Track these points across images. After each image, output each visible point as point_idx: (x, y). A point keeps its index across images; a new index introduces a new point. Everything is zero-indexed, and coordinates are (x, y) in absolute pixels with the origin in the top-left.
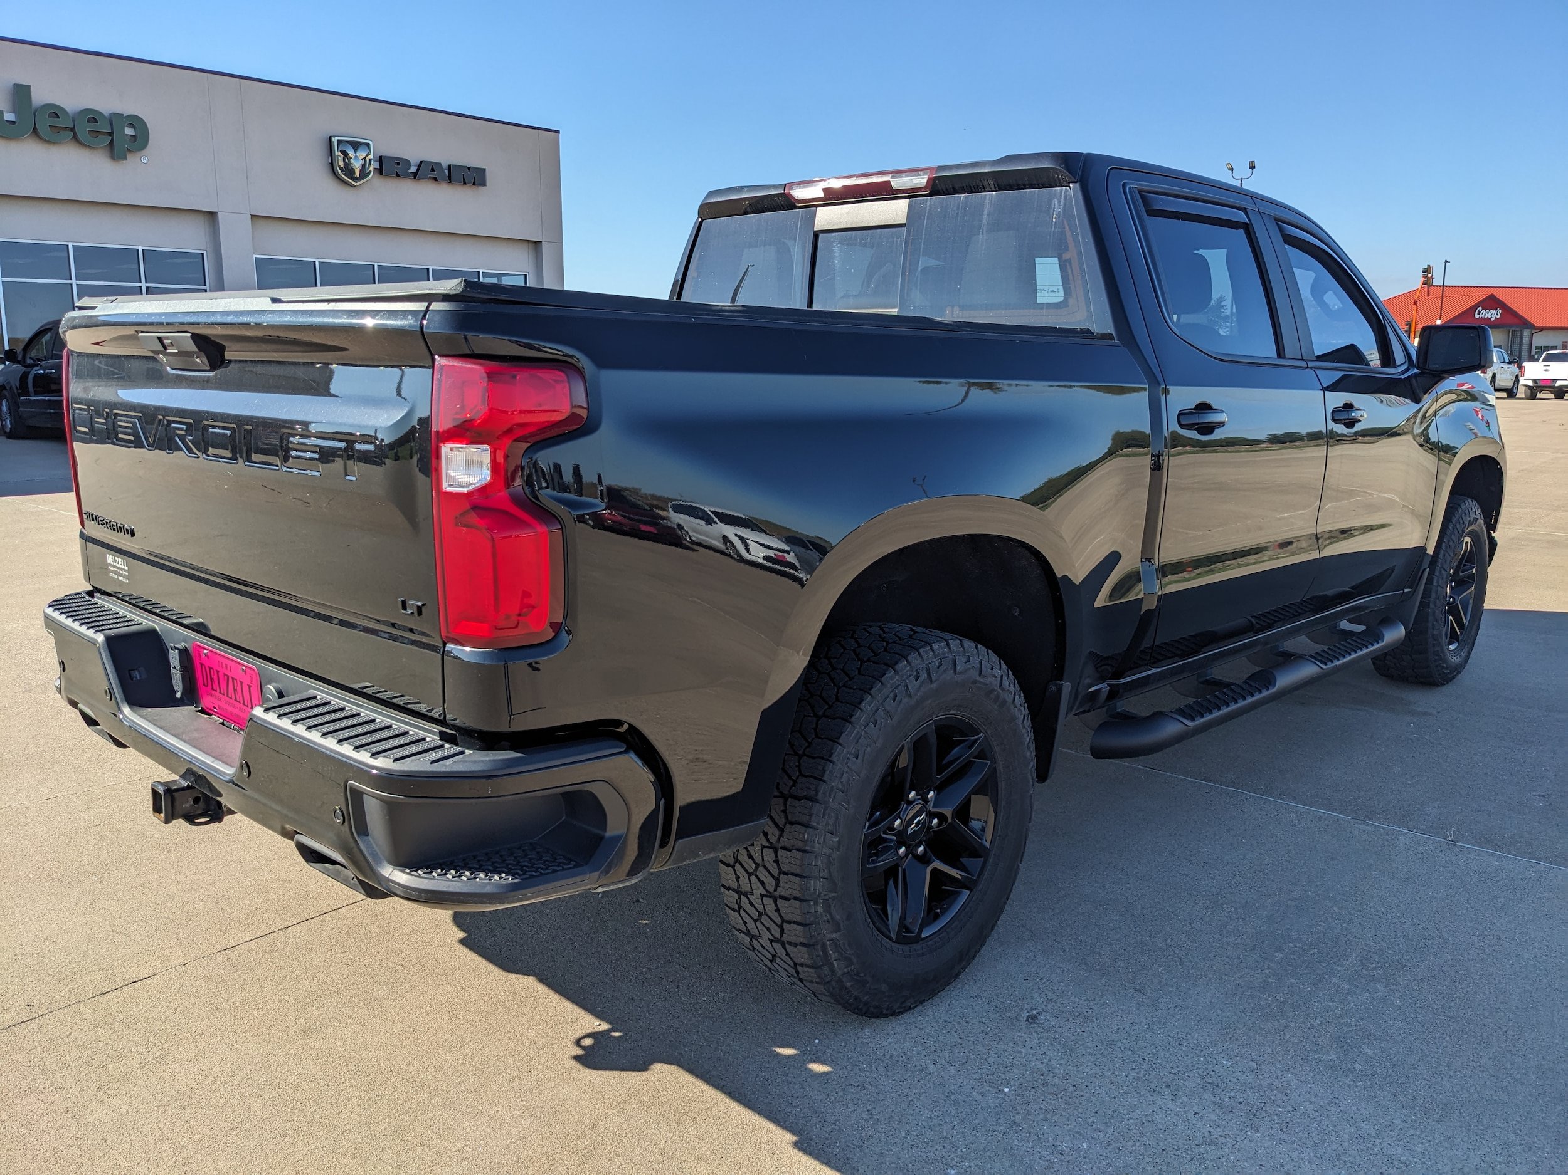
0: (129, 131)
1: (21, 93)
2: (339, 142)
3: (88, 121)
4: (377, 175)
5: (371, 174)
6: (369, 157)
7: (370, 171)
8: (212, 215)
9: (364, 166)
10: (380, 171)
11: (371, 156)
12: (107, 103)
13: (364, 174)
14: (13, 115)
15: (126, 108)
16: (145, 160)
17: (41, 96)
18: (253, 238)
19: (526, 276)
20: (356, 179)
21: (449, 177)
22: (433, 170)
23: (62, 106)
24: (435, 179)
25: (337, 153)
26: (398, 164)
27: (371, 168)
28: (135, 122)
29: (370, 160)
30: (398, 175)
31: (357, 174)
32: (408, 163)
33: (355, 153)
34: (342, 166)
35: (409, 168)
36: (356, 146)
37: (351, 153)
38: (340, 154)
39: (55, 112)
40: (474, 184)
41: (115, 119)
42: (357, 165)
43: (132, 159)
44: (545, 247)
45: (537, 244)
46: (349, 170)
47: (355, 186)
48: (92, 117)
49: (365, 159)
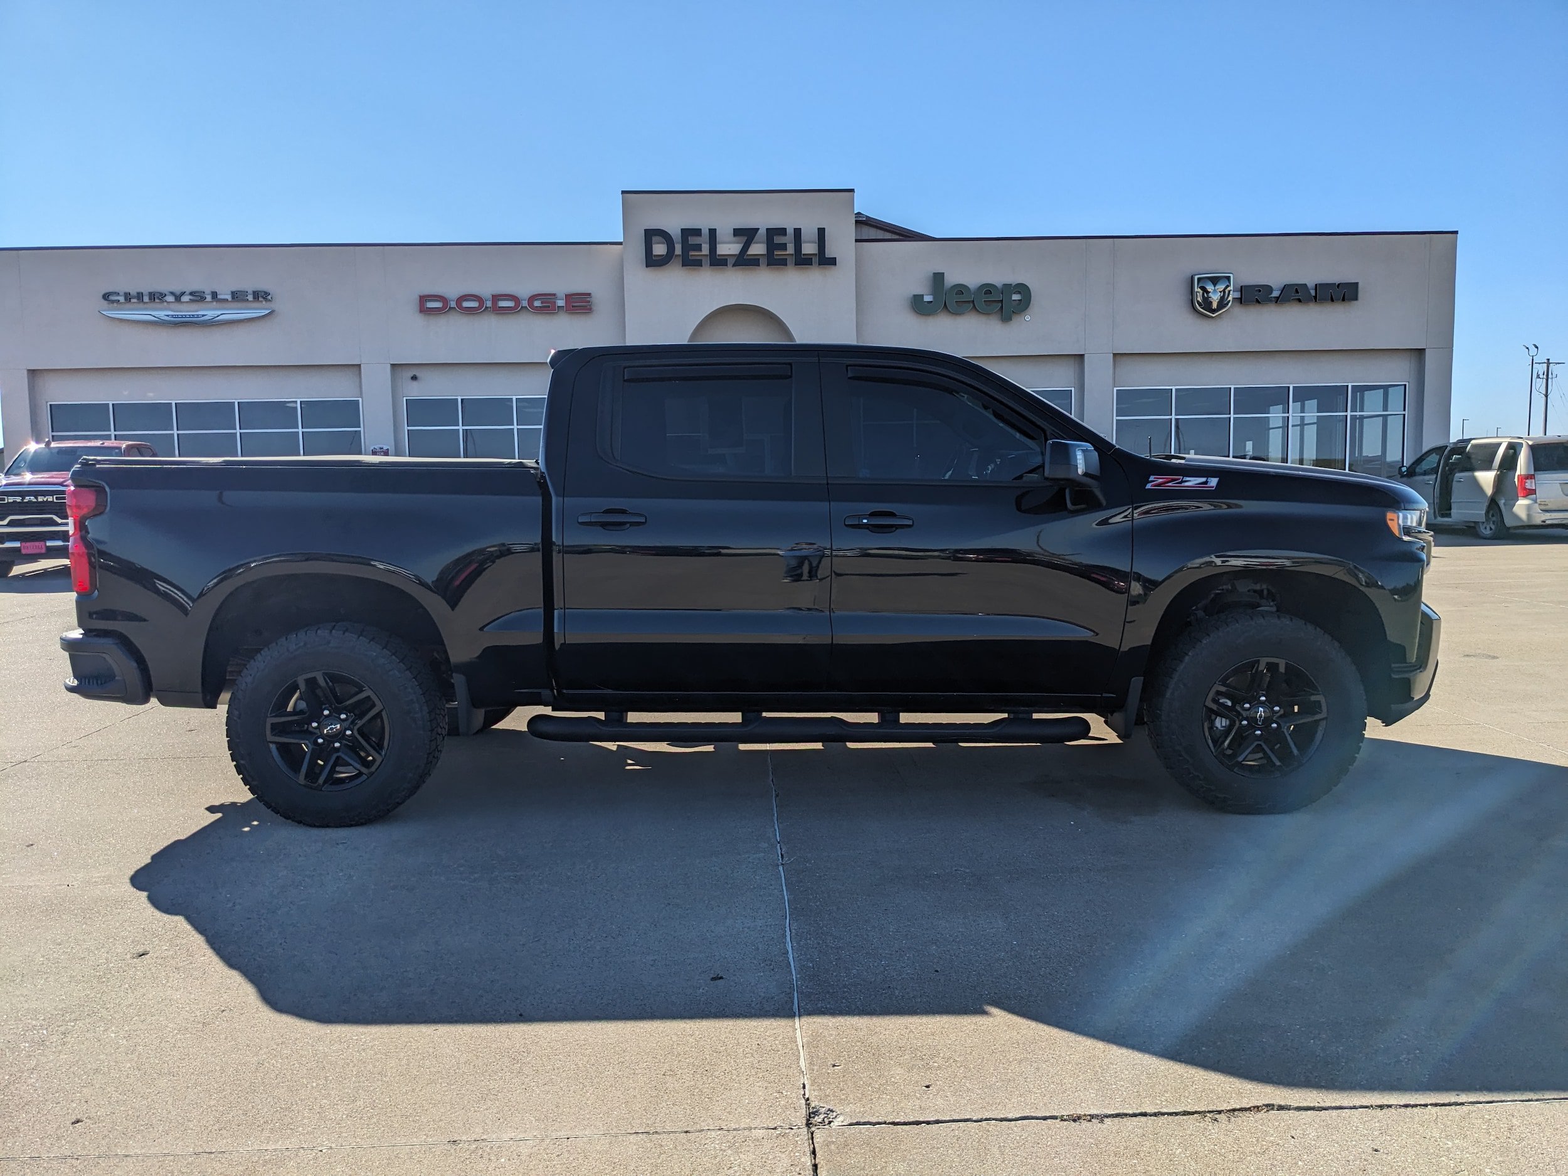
0: (1015, 297)
1: (938, 278)
2: (1199, 279)
3: (985, 294)
4: (1238, 304)
5: (1230, 304)
6: (1229, 289)
7: (1230, 301)
8: (1082, 356)
9: (1222, 298)
10: (1240, 301)
11: (1231, 288)
12: (998, 276)
13: (1222, 303)
14: (932, 296)
15: (1013, 279)
16: (1028, 318)
17: (952, 278)
18: (1114, 373)
19: (1405, 385)
20: (1214, 311)
21: (1315, 297)
22: (1297, 291)
23: (965, 284)
24: (1300, 300)
25: (1197, 289)
26: (1260, 291)
27: (1230, 298)
28: (1023, 289)
29: (1229, 291)
30: (1258, 302)
31: (1215, 306)
32: (1269, 289)
33: (1215, 287)
34: (1199, 299)
35: (1271, 293)
36: (1215, 281)
37: (1210, 288)
38: (1199, 290)
39: (960, 289)
40: (1343, 300)
41: (1008, 288)
42: (1215, 298)
43: (1017, 321)
44: (1429, 356)
45: (1421, 352)
46: (1207, 303)
47: (1213, 317)
48: (987, 289)
49: (1224, 291)
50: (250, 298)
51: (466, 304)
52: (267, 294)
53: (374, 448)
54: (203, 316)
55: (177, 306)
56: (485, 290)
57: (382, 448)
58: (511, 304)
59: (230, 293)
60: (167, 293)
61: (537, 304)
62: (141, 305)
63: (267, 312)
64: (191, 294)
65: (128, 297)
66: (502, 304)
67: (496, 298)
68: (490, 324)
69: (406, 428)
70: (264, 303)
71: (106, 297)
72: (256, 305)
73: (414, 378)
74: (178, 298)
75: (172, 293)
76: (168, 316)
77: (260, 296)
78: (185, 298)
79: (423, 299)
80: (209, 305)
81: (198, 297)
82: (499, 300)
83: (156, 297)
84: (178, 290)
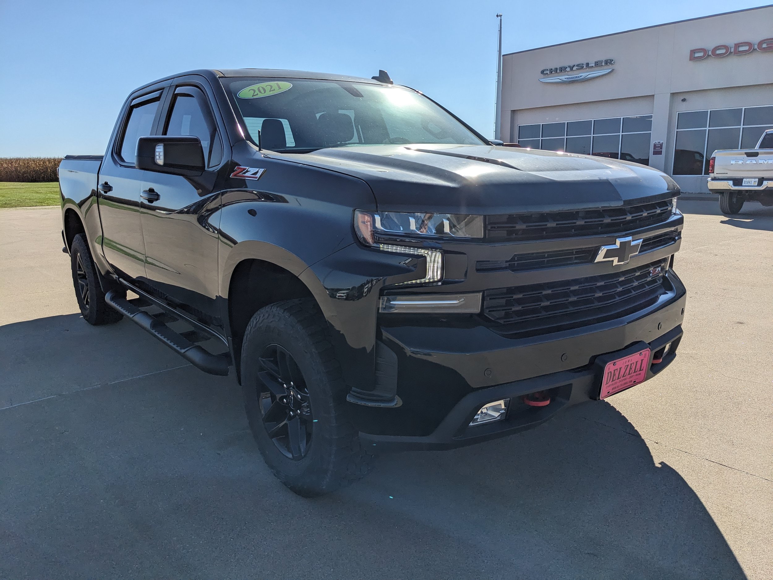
50: (603, 64)
51: (718, 52)
52: (612, 60)
53: (656, 143)
54: (581, 76)
55: (571, 73)
56: (731, 41)
57: (659, 142)
58: (746, 48)
59: (594, 63)
60: (567, 67)
61: (764, 46)
62: (557, 74)
63: (610, 70)
64: (577, 66)
65: (551, 71)
66: (741, 49)
67: (737, 45)
68: (733, 62)
69: (676, 130)
70: (610, 66)
71: (542, 72)
72: (606, 67)
73: (684, 100)
74: (571, 68)
75: (569, 67)
76: (566, 78)
77: (609, 62)
78: (575, 68)
79: (693, 52)
80: (585, 70)
81: (580, 67)
82: (739, 47)
83: (562, 69)
84: (572, 65)
